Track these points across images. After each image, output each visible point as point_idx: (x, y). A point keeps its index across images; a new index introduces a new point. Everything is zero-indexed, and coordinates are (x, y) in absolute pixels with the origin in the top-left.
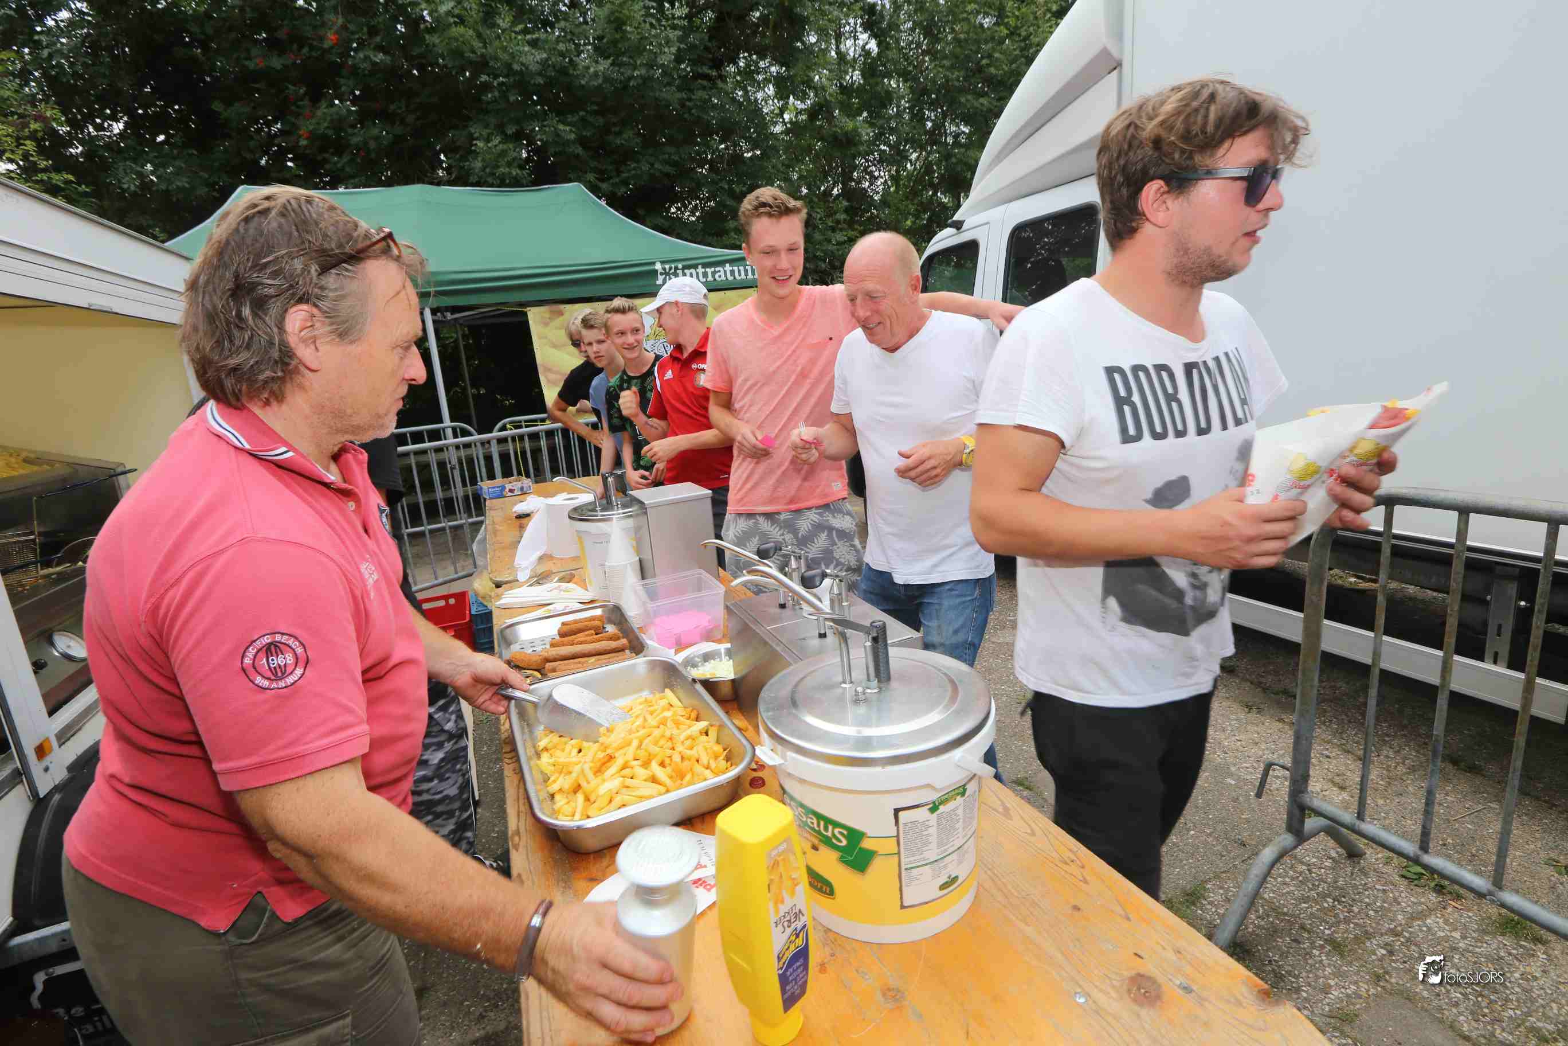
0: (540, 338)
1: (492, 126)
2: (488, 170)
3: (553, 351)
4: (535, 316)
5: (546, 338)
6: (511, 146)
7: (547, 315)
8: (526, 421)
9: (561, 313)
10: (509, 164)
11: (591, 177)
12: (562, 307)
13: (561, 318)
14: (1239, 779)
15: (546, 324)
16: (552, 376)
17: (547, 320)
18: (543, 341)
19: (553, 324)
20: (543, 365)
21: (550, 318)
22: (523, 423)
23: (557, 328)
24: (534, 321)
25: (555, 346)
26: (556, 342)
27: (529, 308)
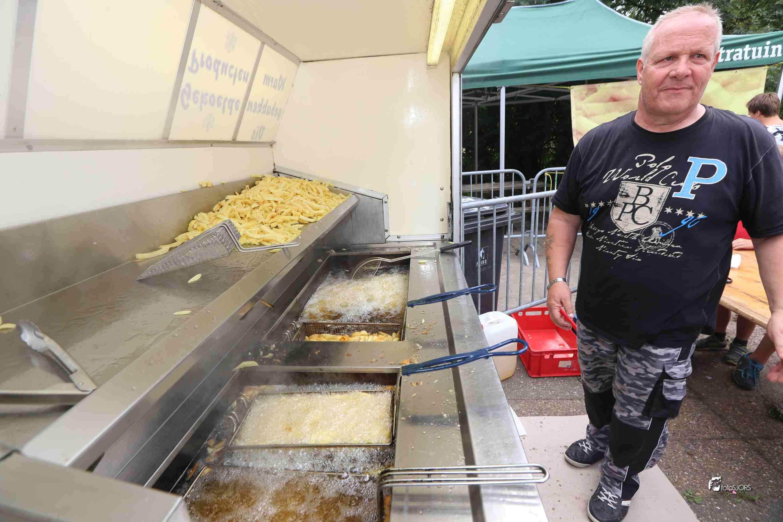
0: (577, 109)
3: (585, 119)
4: (575, 92)
5: (580, 109)
7: (584, 92)
8: (558, 171)
9: (595, 91)
12: (597, 85)
13: (595, 94)
15: (583, 99)
17: (584, 96)
18: (579, 111)
19: (588, 99)
20: (577, 131)
21: (586, 94)
22: (557, 173)
23: (591, 102)
24: (575, 97)
25: (586, 116)
26: (588, 113)
27: (572, 87)
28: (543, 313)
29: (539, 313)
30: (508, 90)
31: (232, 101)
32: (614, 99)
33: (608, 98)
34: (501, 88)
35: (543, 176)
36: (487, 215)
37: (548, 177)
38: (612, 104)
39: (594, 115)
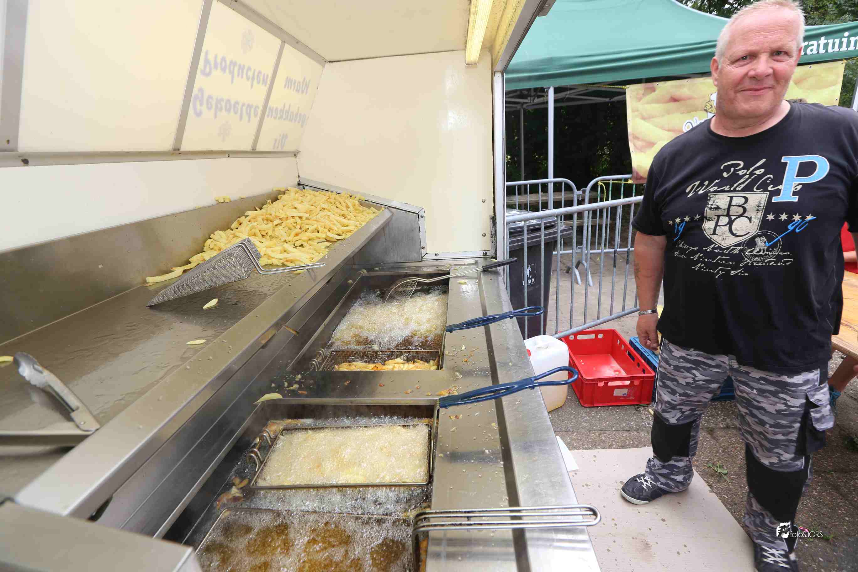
0: (633, 111)
3: (643, 121)
4: (631, 92)
5: (637, 111)
7: (641, 92)
8: (613, 180)
9: (653, 90)
12: (655, 84)
13: (653, 94)
15: (640, 99)
16: (639, 143)
17: (641, 95)
18: (636, 113)
19: (645, 99)
20: (633, 134)
21: (643, 94)
22: (611, 182)
23: (648, 103)
24: (631, 97)
25: (644, 118)
26: (645, 115)
27: (627, 86)
28: (597, 336)
29: (592, 336)
30: (557, 90)
31: (250, 107)
32: (674, 100)
33: (668, 97)
34: (549, 88)
35: (596, 185)
36: (534, 229)
37: (601, 186)
38: (672, 105)
39: (653, 117)
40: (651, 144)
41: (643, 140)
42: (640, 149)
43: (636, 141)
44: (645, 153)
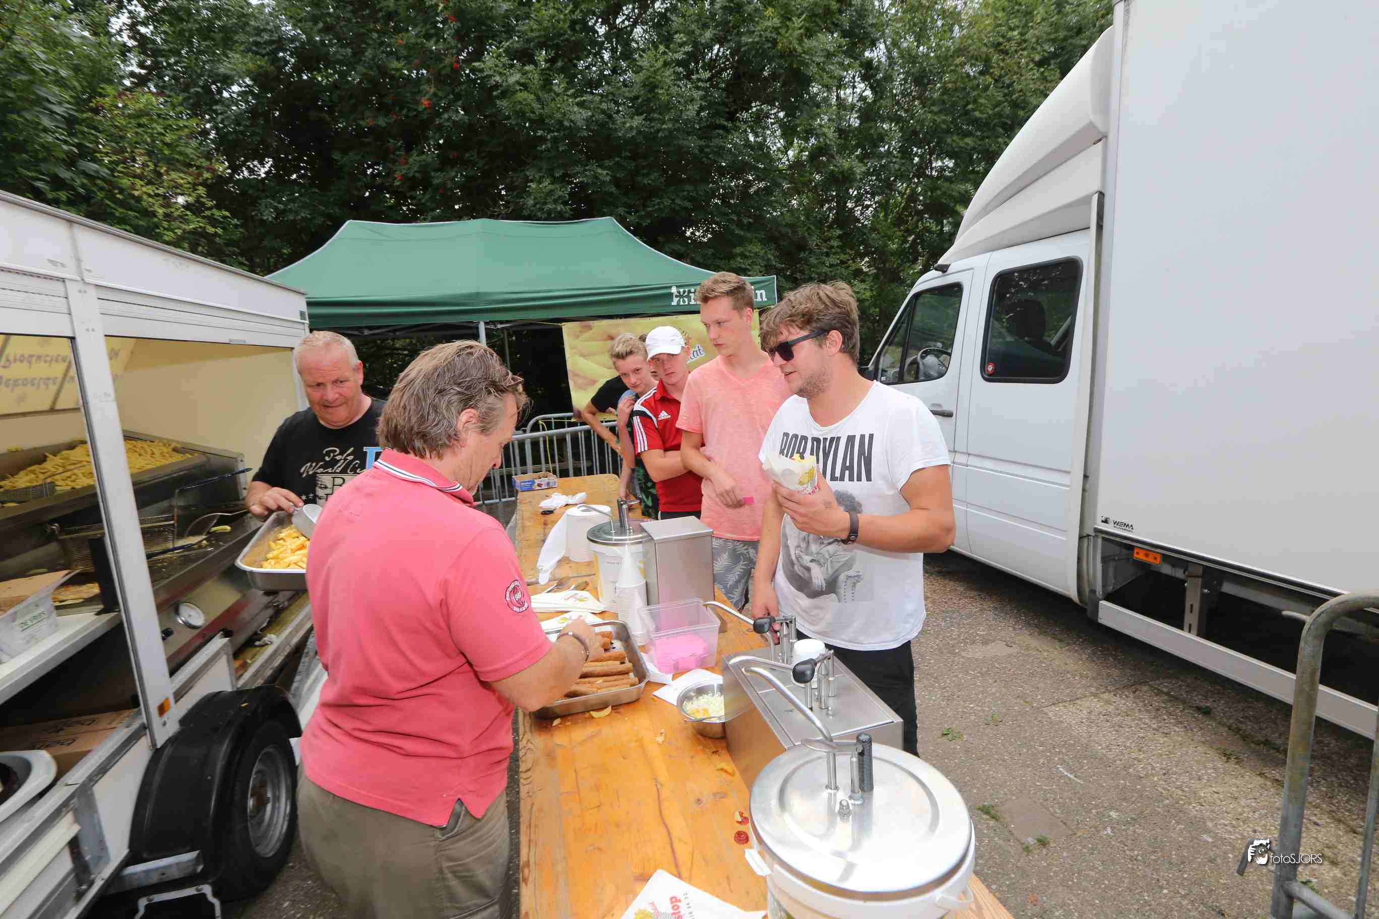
0: (571, 347)
1: (544, 171)
2: (538, 206)
3: (582, 358)
4: (567, 329)
5: (576, 348)
6: (558, 186)
7: (579, 329)
8: (555, 417)
9: (590, 328)
10: (555, 201)
11: (621, 210)
12: (591, 323)
13: (591, 332)
14: (1215, 836)
15: (577, 337)
16: (580, 381)
17: (579, 333)
18: (574, 351)
19: (583, 337)
20: (573, 373)
21: (581, 332)
22: (553, 420)
23: (586, 341)
24: (567, 334)
25: (584, 356)
26: (585, 352)
27: (563, 324)
33: (603, 335)
35: (536, 424)
37: (543, 425)
39: (593, 354)
40: (594, 382)
41: (584, 378)
42: (581, 387)
43: (576, 378)
44: (585, 390)
